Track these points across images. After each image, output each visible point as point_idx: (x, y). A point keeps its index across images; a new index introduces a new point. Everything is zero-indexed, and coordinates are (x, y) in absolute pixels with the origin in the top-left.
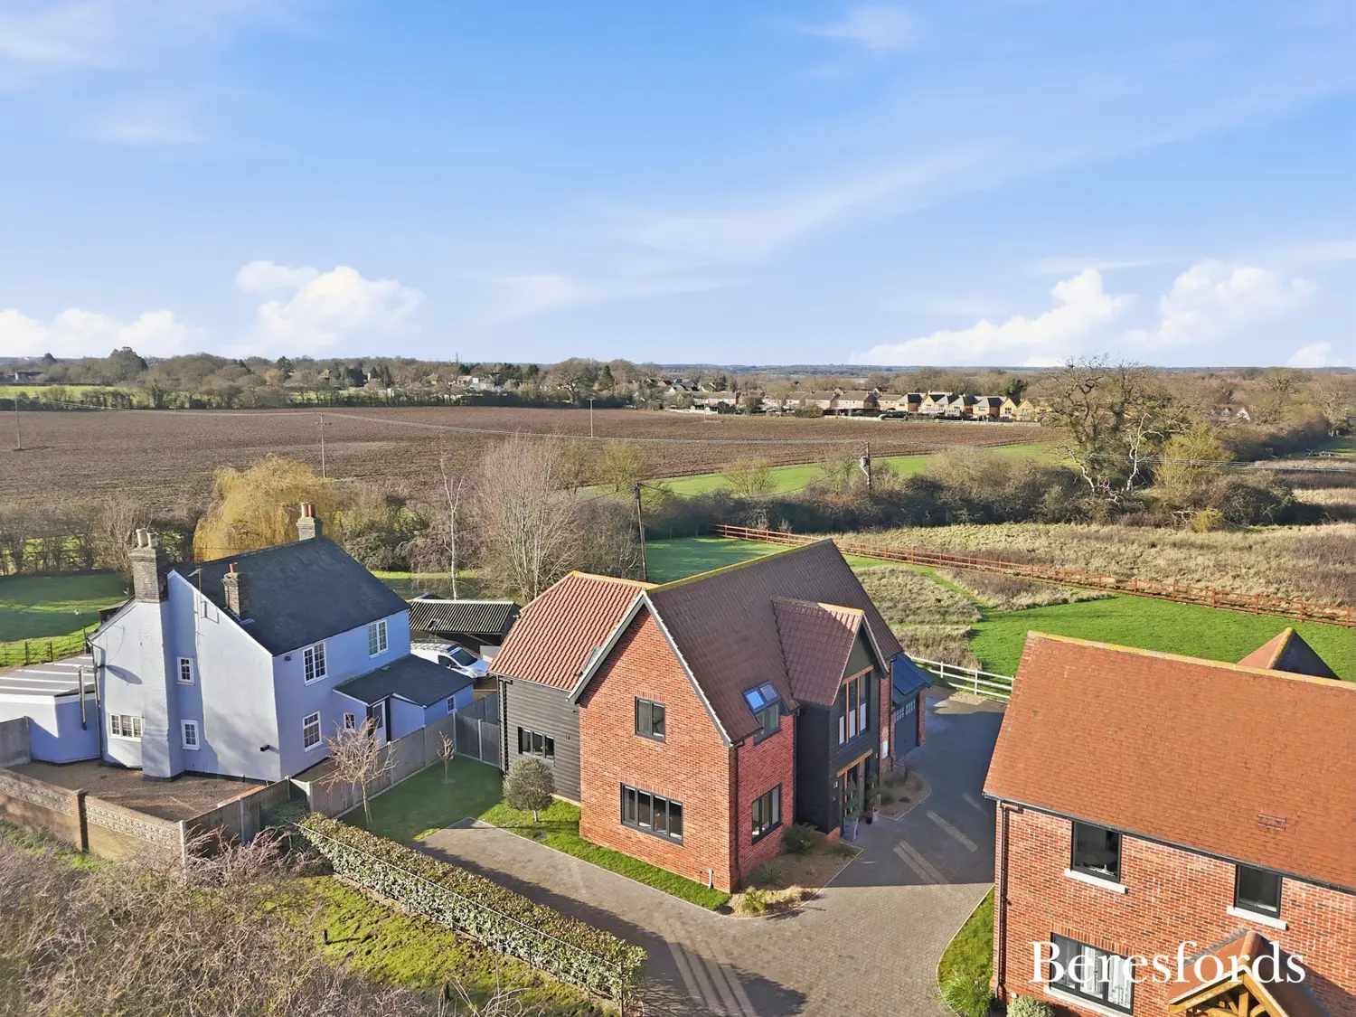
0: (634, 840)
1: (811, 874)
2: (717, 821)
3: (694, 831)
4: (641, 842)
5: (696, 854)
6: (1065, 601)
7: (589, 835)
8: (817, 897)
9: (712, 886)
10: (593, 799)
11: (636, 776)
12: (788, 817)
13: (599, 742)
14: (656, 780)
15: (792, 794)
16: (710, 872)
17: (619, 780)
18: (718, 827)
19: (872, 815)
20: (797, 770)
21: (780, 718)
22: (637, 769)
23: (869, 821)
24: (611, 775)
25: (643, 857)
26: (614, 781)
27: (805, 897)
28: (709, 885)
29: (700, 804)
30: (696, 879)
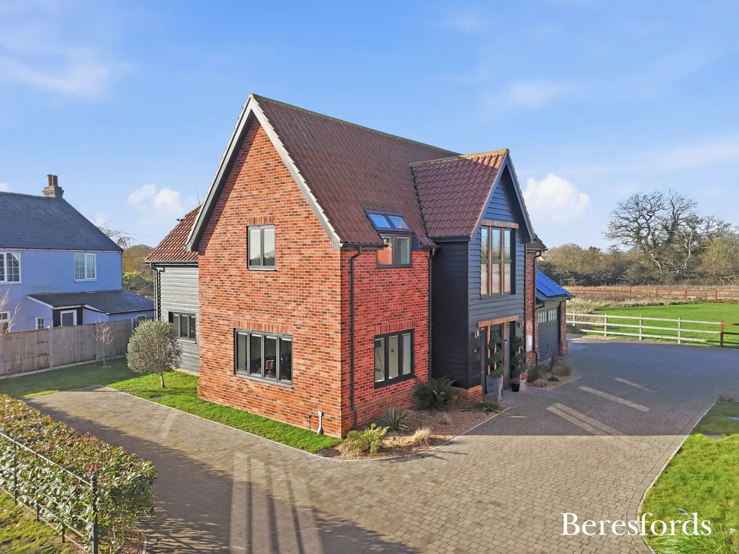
0: (245, 390)
1: (445, 423)
2: (328, 350)
3: (303, 368)
4: (252, 392)
5: (306, 395)
6: (662, 304)
7: (205, 393)
8: (451, 443)
9: (322, 432)
10: (210, 354)
11: (248, 317)
12: (422, 372)
13: (215, 288)
14: (267, 316)
15: (426, 347)
16: (320, 414)
17: (232, 326)
18: (328, 357)
19: (519, 382)
20: (433, 322)
21: (411, 254)
22: (249, 308)
23: (515, 388)
24: (226, 323)
25: (254, 409)
26: (227, 328)
27: (433, 442)
28: (318, 431)
29: (310, 334)
30: (305, 426)
